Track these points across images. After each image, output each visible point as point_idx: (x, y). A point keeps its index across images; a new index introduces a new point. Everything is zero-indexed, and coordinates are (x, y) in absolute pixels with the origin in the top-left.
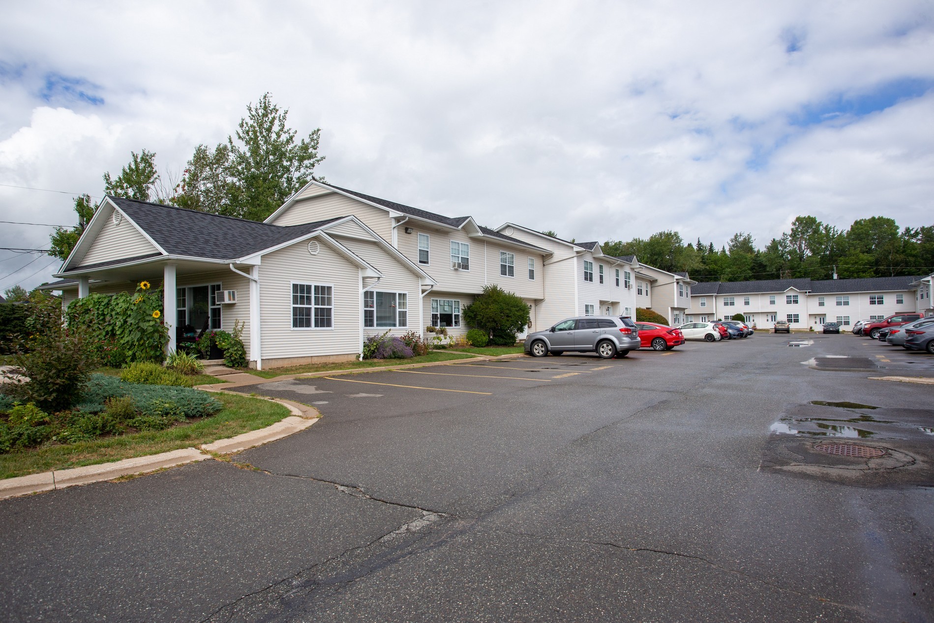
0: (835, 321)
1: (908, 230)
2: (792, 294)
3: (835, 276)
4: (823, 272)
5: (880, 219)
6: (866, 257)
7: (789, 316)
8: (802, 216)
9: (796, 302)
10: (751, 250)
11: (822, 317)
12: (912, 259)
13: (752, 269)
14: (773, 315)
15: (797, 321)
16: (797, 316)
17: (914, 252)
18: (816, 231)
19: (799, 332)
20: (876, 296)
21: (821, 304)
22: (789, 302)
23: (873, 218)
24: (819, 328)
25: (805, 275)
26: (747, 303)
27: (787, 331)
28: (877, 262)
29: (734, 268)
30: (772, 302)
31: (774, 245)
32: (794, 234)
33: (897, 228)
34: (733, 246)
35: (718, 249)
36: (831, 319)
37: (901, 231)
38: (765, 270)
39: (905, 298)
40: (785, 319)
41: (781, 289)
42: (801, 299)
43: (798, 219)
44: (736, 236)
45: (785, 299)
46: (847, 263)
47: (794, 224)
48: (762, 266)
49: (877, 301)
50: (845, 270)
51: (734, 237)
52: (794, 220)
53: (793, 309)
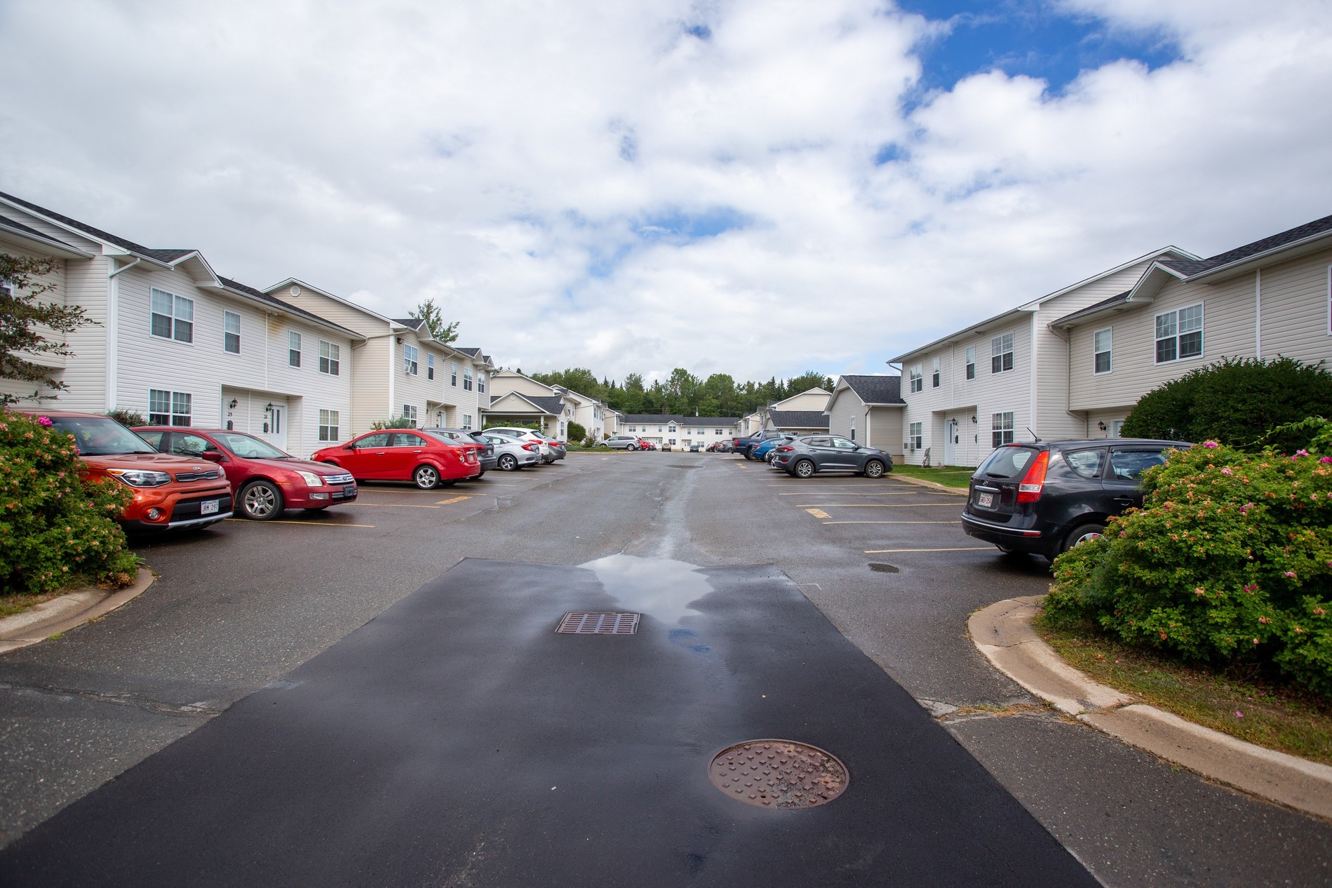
0: (696, 444)
1: (739, 385)
2: (672, 425)
3: (697, 414)
4: (689, 410)
5: (725, 376)
6: (715, 402)
7: (670, 440)
8: (679, 368)
9: (674, 431)
10: (641, 388)
11: (690, 441)
12: (740, 405)
13: (644, 404)
14: (660, 439)
15: (674, 444)
16: (674, 440)
17: (741, 401)
18: (686, 380)
19: (676, 451)
20: (719, 429)
21: (689, 433)
22: (670, 431)
23: (721, 374)
24: (687, 449)
25: (679, 412)
26: (644, 430)
27: (669, 450)
28: (721, 406)
29: (632, 403)
30: (660, 431)
31: (658, 389)
32: (673, 381)
33: (734, 382)
34: (628, 383)
35: (618, 386)
36: (694, 443)
37: (735, 385)
38: (652, 406)
39: (733, 431)
40: (668, 442)
41: (666, 422)
42: (677, 429)
43: (676, 370)
44: (631, 375)
45: (668, 429)
46: (704, 405)
47: (673, 373)
48: (650, 402)
49: (719, 432)
50: (704, 410)
51: (629, 376)
52: (673, 370)
53: (672, 436)
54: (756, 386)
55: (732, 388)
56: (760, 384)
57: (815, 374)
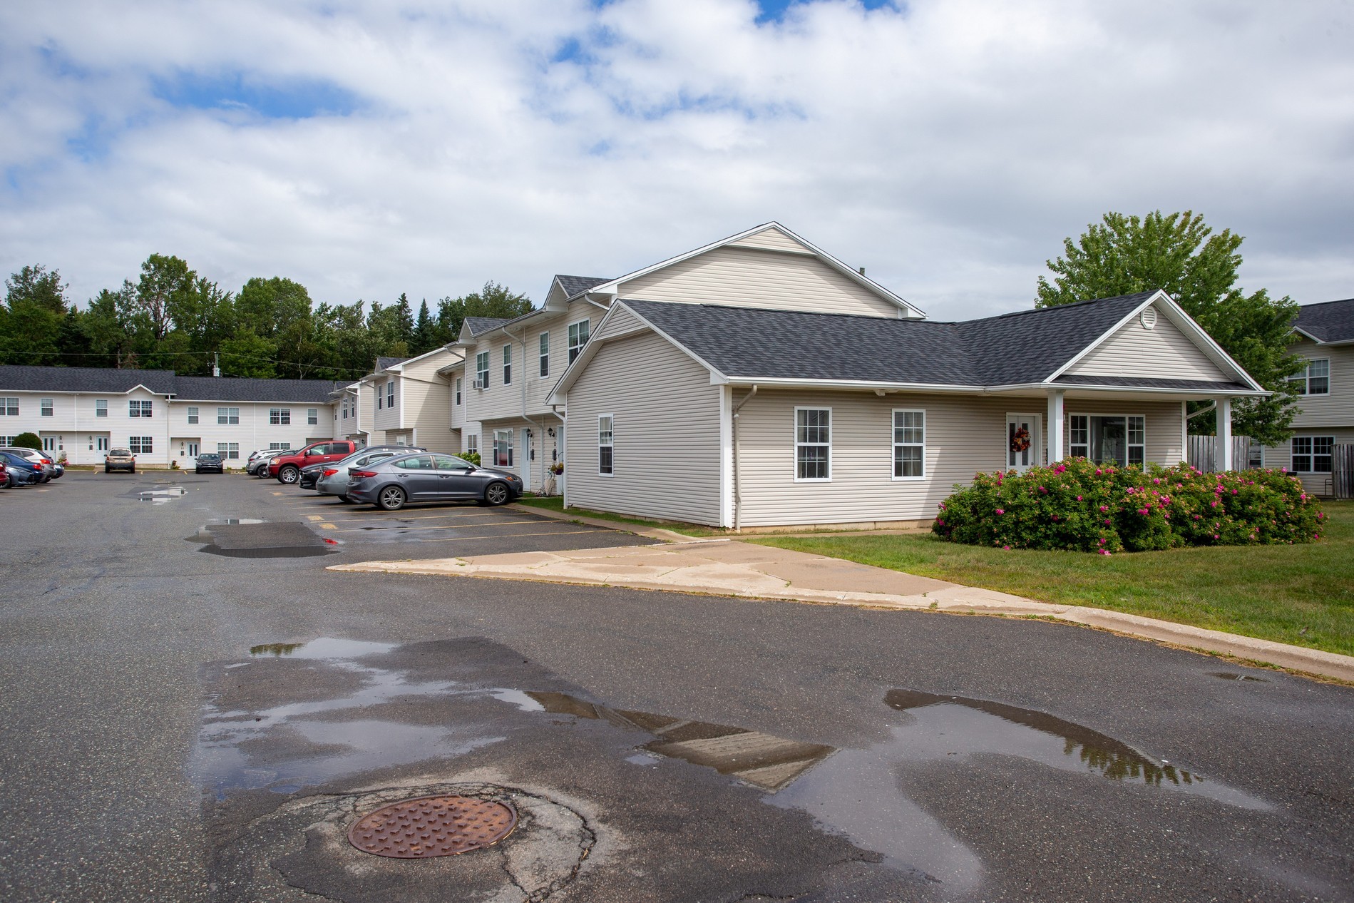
0: (215, 451)
1: (323, 308)
2: (140, 398)
3: (217, 372)
4: (195, 363)
5: (286, 282)
6: (265, 344)
7: (134, 440)
8: (163, 254)
9: (148, 414)
10: (57, 304)
11: (194, 443)
12: (328, 356)
13: (59, 343)
14: (103, 438)
15: (148, 450)
16: (149, 440)
17: (331, 346)
18: (185, 287)
19: (152, 470)
20: (280, 409)
21: (194, 420)
22: (134, 414)
23: (276, 280)
24: (188, 463)
25: (165, 364)
26: (47, 412)
27: (131, 469)
28: (280, 355)
29: (20, 337)
30: (102, 413)
31: (106, 303)
32: (146, 286)
33: (309, 301)
34: (19, 291)
36: (209, 448)
37: (315, 307)
38: (87, 349)
39: (321, 415)
40: (126, 446)
41: (119, 388)
42: (157, 409)
43: (154, 259)
44: (26, 270)
45: (126, 408)
46: (233, 351)
47: (146, 267)
48: (81, 340)
49: (280, 418)
50: (233, 363)
51: (20, 273)
52: (146, 259)
53: (141, 427)
54: (367, 311)
55: (308, 310)
56: (375, 306)
57: (502, 291)
